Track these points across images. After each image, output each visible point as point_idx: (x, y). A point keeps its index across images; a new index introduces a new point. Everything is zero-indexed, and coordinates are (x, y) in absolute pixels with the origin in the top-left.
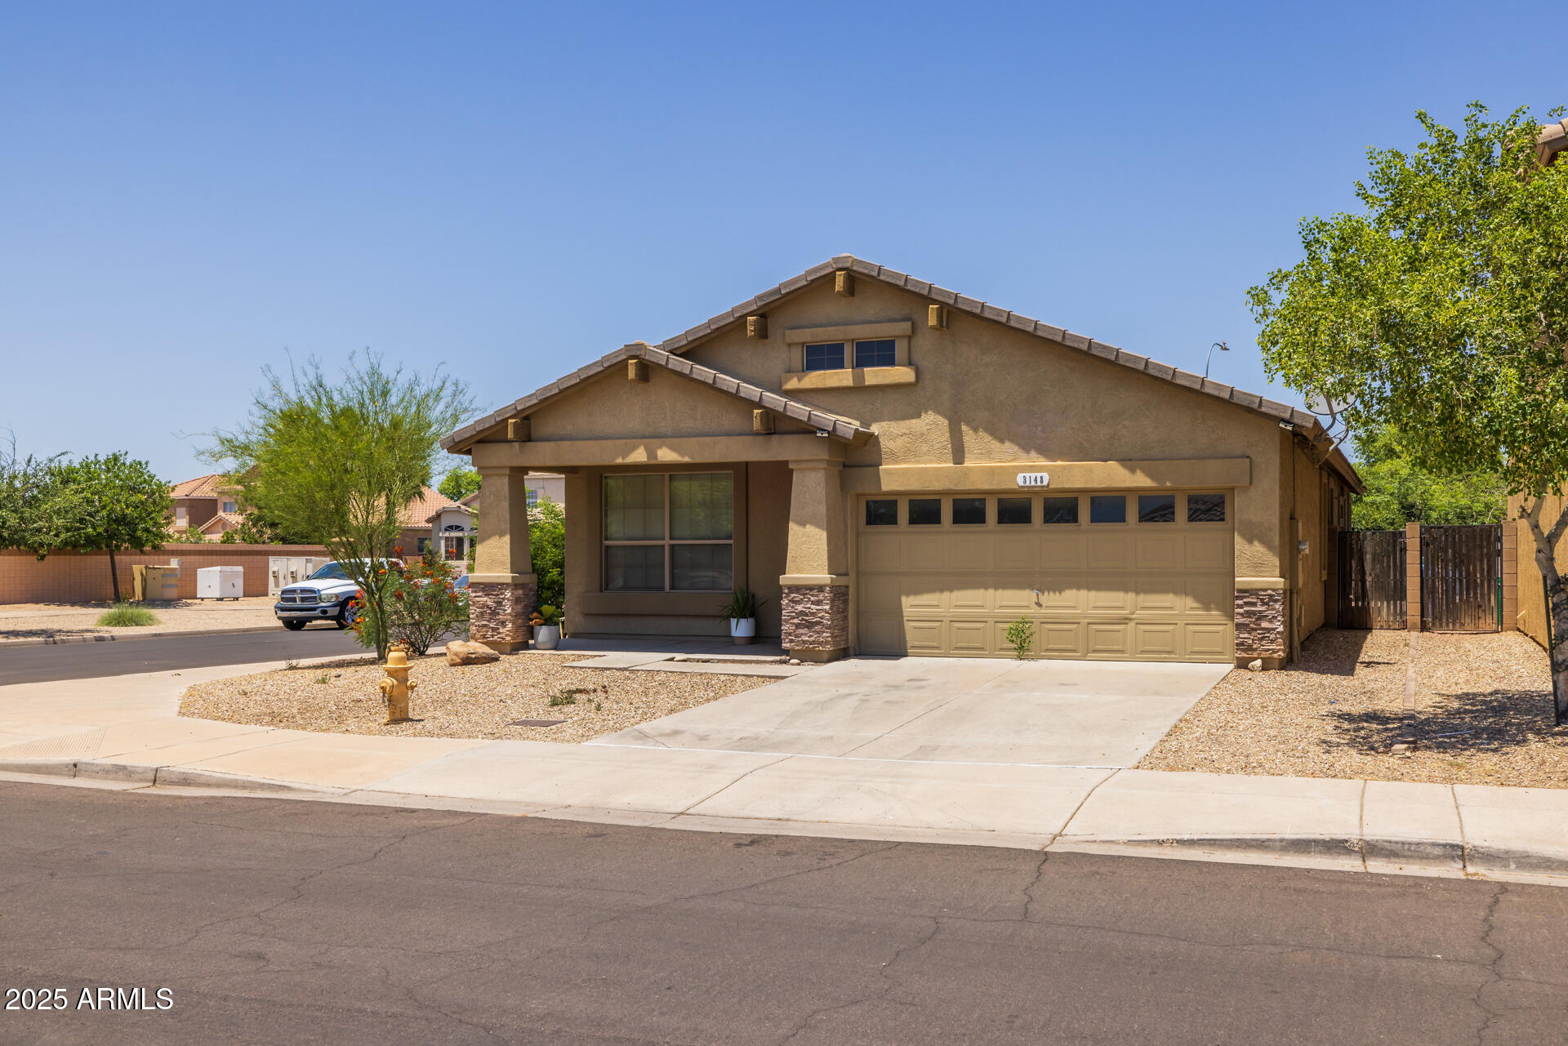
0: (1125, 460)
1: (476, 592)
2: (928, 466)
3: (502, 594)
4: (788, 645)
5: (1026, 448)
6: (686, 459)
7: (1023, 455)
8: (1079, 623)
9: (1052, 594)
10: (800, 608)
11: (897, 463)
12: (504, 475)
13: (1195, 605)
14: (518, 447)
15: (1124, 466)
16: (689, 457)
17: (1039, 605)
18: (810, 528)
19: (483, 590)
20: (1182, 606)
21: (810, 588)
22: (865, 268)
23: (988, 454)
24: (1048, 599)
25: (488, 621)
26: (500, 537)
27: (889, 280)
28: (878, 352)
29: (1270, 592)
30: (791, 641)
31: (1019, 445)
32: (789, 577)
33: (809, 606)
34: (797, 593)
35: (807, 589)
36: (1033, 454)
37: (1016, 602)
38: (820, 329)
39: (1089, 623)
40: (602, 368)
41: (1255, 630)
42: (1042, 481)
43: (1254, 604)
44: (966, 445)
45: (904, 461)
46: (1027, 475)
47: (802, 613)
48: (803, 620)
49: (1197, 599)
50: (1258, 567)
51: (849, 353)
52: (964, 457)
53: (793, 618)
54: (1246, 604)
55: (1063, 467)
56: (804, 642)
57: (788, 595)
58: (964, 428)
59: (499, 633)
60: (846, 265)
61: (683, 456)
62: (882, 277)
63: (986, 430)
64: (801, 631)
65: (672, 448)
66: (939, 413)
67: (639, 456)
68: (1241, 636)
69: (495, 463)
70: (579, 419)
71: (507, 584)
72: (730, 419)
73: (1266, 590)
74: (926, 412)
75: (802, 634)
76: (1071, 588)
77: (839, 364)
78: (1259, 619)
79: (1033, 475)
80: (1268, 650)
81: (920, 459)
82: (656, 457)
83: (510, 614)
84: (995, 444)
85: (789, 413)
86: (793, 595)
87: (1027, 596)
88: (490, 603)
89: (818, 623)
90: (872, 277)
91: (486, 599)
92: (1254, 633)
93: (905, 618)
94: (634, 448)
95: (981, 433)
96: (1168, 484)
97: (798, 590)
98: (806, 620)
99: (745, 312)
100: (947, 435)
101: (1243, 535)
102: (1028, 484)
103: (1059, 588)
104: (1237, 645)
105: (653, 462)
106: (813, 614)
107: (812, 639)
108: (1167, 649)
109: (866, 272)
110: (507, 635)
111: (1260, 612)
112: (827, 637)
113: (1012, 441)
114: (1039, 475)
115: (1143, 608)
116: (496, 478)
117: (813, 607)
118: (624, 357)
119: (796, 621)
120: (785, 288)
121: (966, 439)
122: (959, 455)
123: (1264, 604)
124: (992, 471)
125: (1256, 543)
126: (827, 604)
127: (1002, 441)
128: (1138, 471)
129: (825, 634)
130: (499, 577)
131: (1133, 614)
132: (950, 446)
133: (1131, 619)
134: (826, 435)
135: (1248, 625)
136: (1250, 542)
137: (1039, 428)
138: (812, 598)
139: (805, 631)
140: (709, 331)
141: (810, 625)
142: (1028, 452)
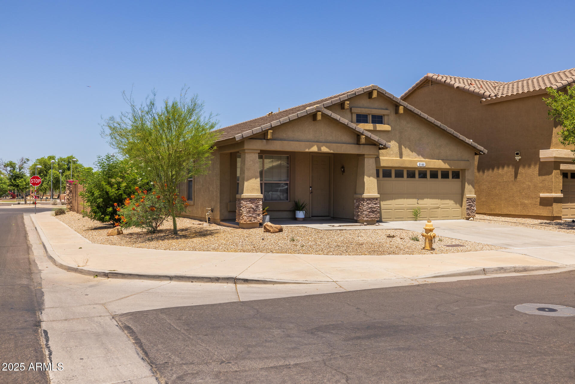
0: (443, 160)
1: (246, 202)
2: (393, 158)
3: (259, 202)
4: (366, 219)
5: (419, 155)
6: (332, 151)
7: (417, 156)
8: (428, 209)
9: (421, 200)
10: (370, 206)
11: (384, 157)
12: (256, 153)
13: (454, 203)
14: (265, 142)
15: (443, 162)
16: (333, 150)
17: (418, 203)
18: (371, 178)
19: (250, 201)
20: (450, 203)
21: (373, 199)
22: (382, 91)
23: (408, 156)
24: (420, 202)
25: (252, 214)
26: (255, 179)
27: (388, 96)
28: (378, 119)
29: (474, 199)
30: (367, 217)
31: (417, 153)
32: (366, 195)
33: (373, 205)
34: (369, 201)
35: (372, 199)
36: (420, 157)
37: (411, 203)
38: (363, 109)
39: (430, 209)
40: (306, 114)
41: (470, 209)
42: (424, 165)
43: (470, 202)
44: (403, 152)
45: (386, 156)
46: (420, 163)
47: (371, 208)
48: (371, 210)
49: (454, 201)
50: (470, 192)
51: (370, 118)
52: (402, 156)
53: (368, 209)
54: (469, 202)
55: (428, 161)
56: (371, 218)
57: (366, 201)
58: (403, 147)
59: (257, 219)
60: (376, 89)
61: (331, 150)
62: (386, 95)
63: (408, 148)
64: (370, 214)
65: (327, 147)
66: (396, 141)
67: (315, 149)
68: (468, 211)
69: (255, 147)
70: (289, 133)
71: (261, 198)
72: (345, 137)
73: (473, 198)
74: (392, 141)
75: (371, 215)
76: (426, 198)
77: (366, 122)
78: (471, 206)
79: (422, 163)
80: (473, 215)
81: (390, 156)
82: (321, 150)
83: (261, 211)
84: (411, 153)
85: (371, 138)
86: (368, 201)
87: (414, 201)
88: (253, 206)
89: (376, 211)
90: (383, 94)
91: (251, 205)
92: (470, 210)
93: (382, 209)
94: (313, 146)
95: (407, 149)
96: (453, 168)
97: (369, 199)
98: (372, 210)
99: (344, 99)
100: (398, 149)
101: (467, 183)
102: (420, 166)
103: (422, 198)
104: (467, 214)
105: (320, 152)
106: (374, 208)
107: (374, 216)
108: (448, 216)
109: (382, 92)
110: (260, 220)
111: (472, 204)
112: (379, 216)
113: (415, 152)
114: (423, 163)
115: (443, 204)
116: (253, 154)
117: (374, 205)
118: (315, 111)
119: (369, 210)
120: (357, 93)
121: (403, 150)
122: (401, 156)
123: (473, 202)
124: (411, 161)
125: (470, 185)
126: (378, 204)
127: (412, 152)
128: (446, 164)
129: (378, 215)
130: (258, 195)
131: (440, 206)
132: (399, 152)
133: (439, 207)
134: (383, 146)
135: (469, 208)
136: (469, 185)
137: (422, 149)
138: (374, 202)
139: (371, 214)
140: (331, 104)
141: (373, 212)
142: (419, 156)
